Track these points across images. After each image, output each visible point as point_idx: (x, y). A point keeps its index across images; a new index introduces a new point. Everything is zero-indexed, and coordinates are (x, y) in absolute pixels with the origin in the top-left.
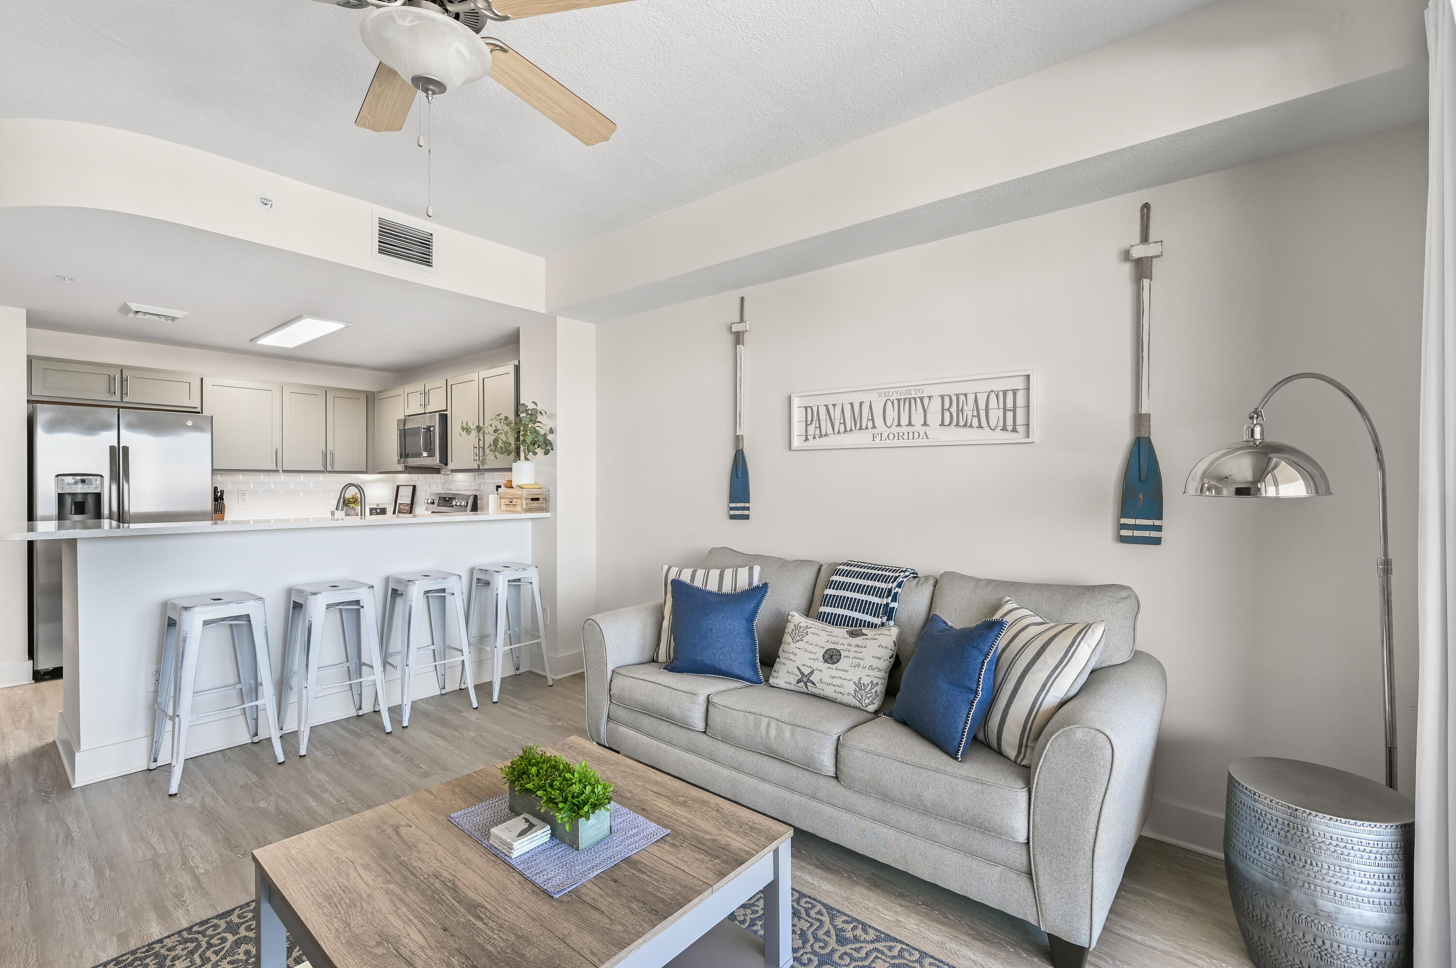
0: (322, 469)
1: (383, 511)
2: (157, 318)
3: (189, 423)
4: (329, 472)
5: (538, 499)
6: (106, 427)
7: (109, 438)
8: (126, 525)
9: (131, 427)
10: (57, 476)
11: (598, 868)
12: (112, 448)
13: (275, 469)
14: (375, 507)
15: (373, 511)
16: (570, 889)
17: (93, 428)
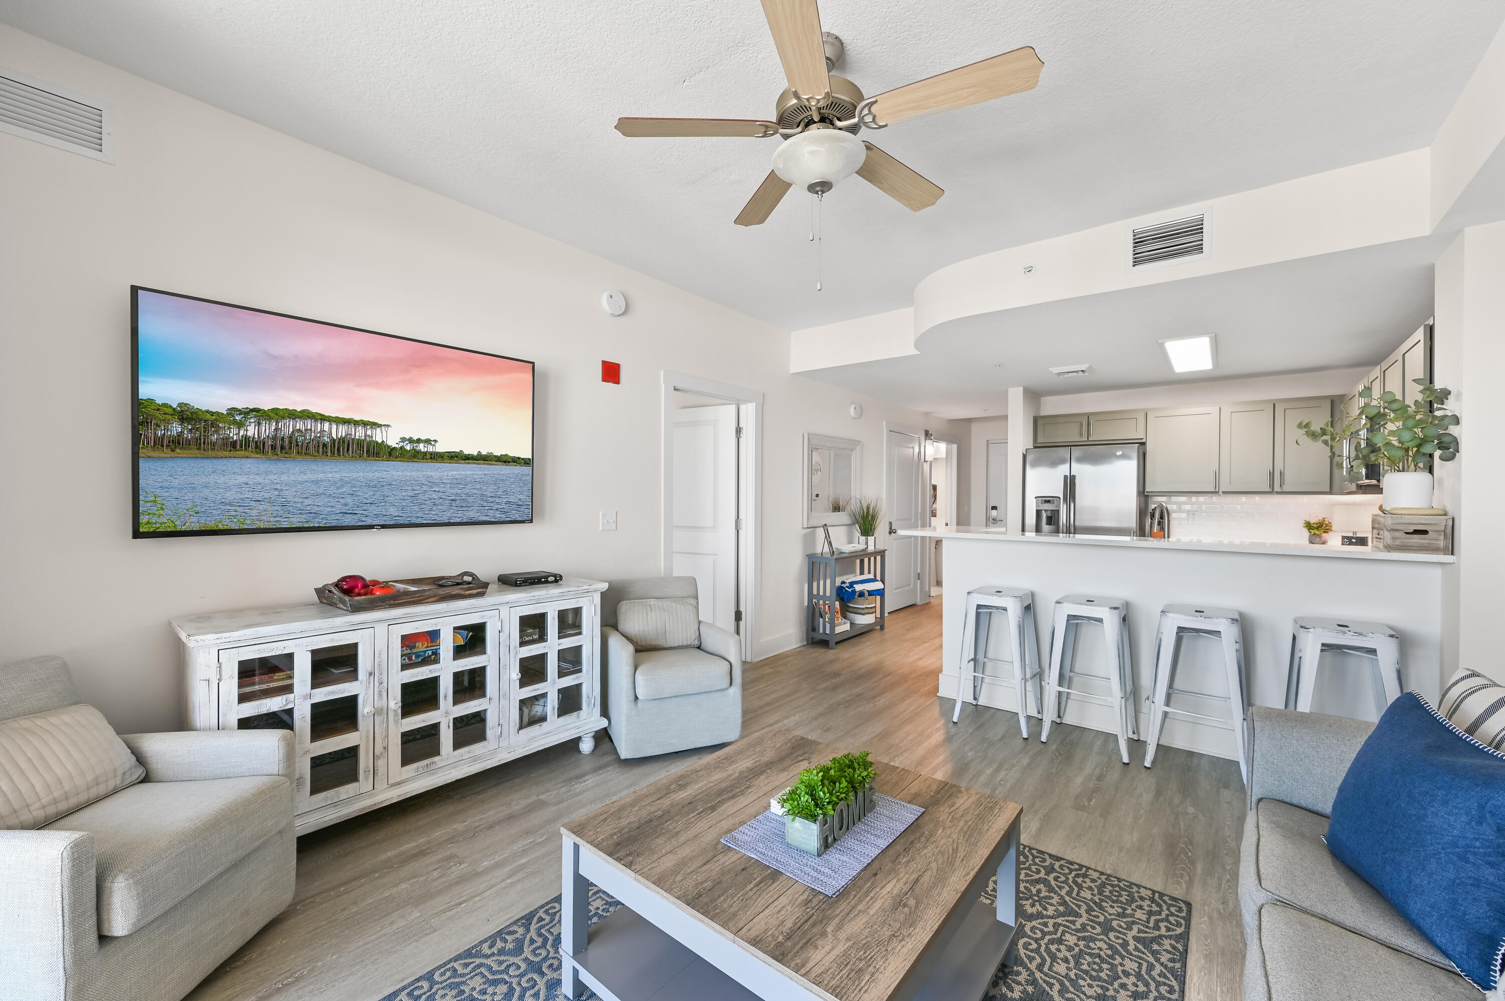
0: (1268, 490)
1: (1362, 541)
2: (1075, 374)
3: (1119, 453)
4: (1278, 493)
5: (1425, 532)
6: (1063, 462)
7: (1064, 469)
8: (1072, 535)
9: (1080, 460)
10: (1036, 498)
11: (758, 854)
12: (1066, 477)
13: (1214, 491)
14: (1351, 535)
15: (1348, 540)
16: (732, 846)
17: (1054, 464)
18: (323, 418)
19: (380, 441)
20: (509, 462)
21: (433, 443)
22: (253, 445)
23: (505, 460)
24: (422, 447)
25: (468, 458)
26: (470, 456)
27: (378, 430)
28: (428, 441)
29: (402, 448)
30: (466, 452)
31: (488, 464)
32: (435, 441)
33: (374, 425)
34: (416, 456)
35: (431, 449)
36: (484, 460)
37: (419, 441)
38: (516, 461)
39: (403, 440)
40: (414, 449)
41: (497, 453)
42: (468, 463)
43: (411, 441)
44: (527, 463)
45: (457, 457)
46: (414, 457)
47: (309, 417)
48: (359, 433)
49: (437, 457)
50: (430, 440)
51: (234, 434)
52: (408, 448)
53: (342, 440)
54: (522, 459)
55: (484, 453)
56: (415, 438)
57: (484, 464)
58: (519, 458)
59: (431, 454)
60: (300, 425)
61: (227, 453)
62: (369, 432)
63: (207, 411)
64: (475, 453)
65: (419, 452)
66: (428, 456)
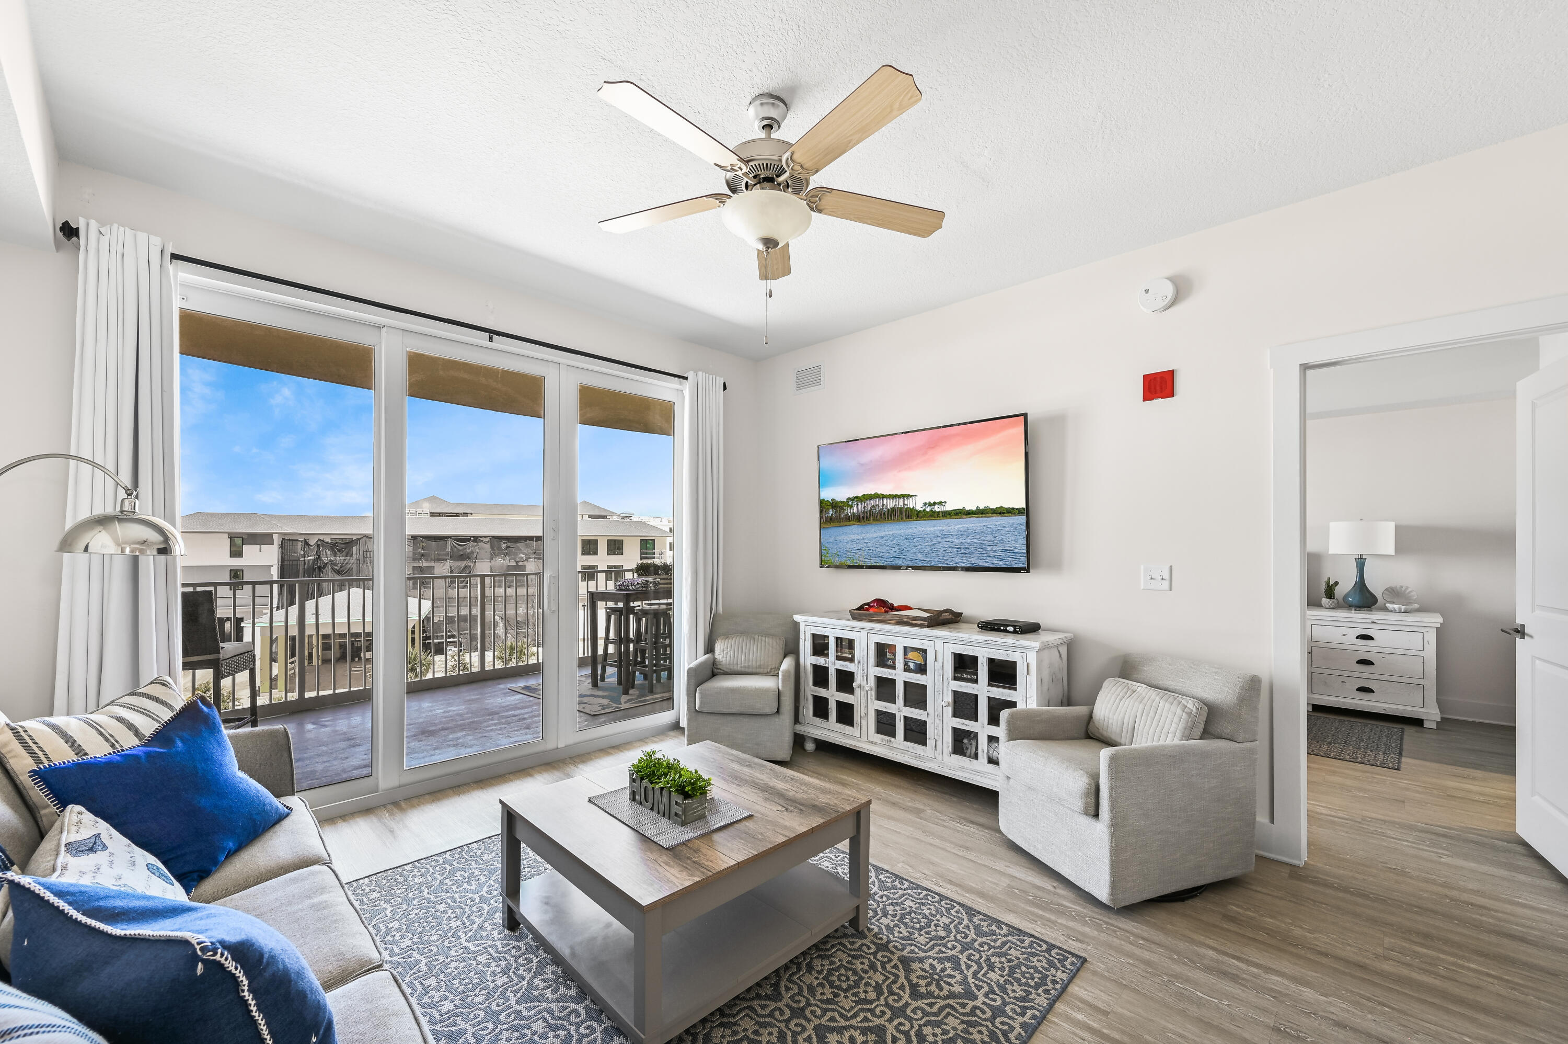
18: (883, 497)
19: (912, 507)
20: (1004, 513)
21: (943, 504)
22: (855, 517)
23: (1001, 512)
24: (936, 508)
25: (969, 513)
26: (971, 512)
27: (911, 499)
28: (940, 503)
29: (924, 510)
30: (967, 509)
31: (985, 517)
32: (945, 502)
33: (908, 496)
34: (933, 515)
35: (942, 509)
36: (982, 514)
37: (934, 504)
38: (1010, 511)
39: (925, 504)
40: (931, 510)
41: (993, 506)
42: (969, 518)
43: (930, 504)
44: (1022, 513)
45: (960, 513)
46: (932, 516)
47: (877, 497)
48: (901, 503)
49: (946, 515)
50: (942, 502)
51: (849, 512)
52: (928, 510)
53: (893, 509)
54: (1017, 509)
55: (982, 507)
56: (932, 502)
57: (982, 517)
58: (1013, 509)
59: (942, 512)
60: (873, 502)
61: (847, 523)
62: (906, 502)
63: (840, 502)
64: (975, 509)
65: (935, 512)
66: (941, 515)
